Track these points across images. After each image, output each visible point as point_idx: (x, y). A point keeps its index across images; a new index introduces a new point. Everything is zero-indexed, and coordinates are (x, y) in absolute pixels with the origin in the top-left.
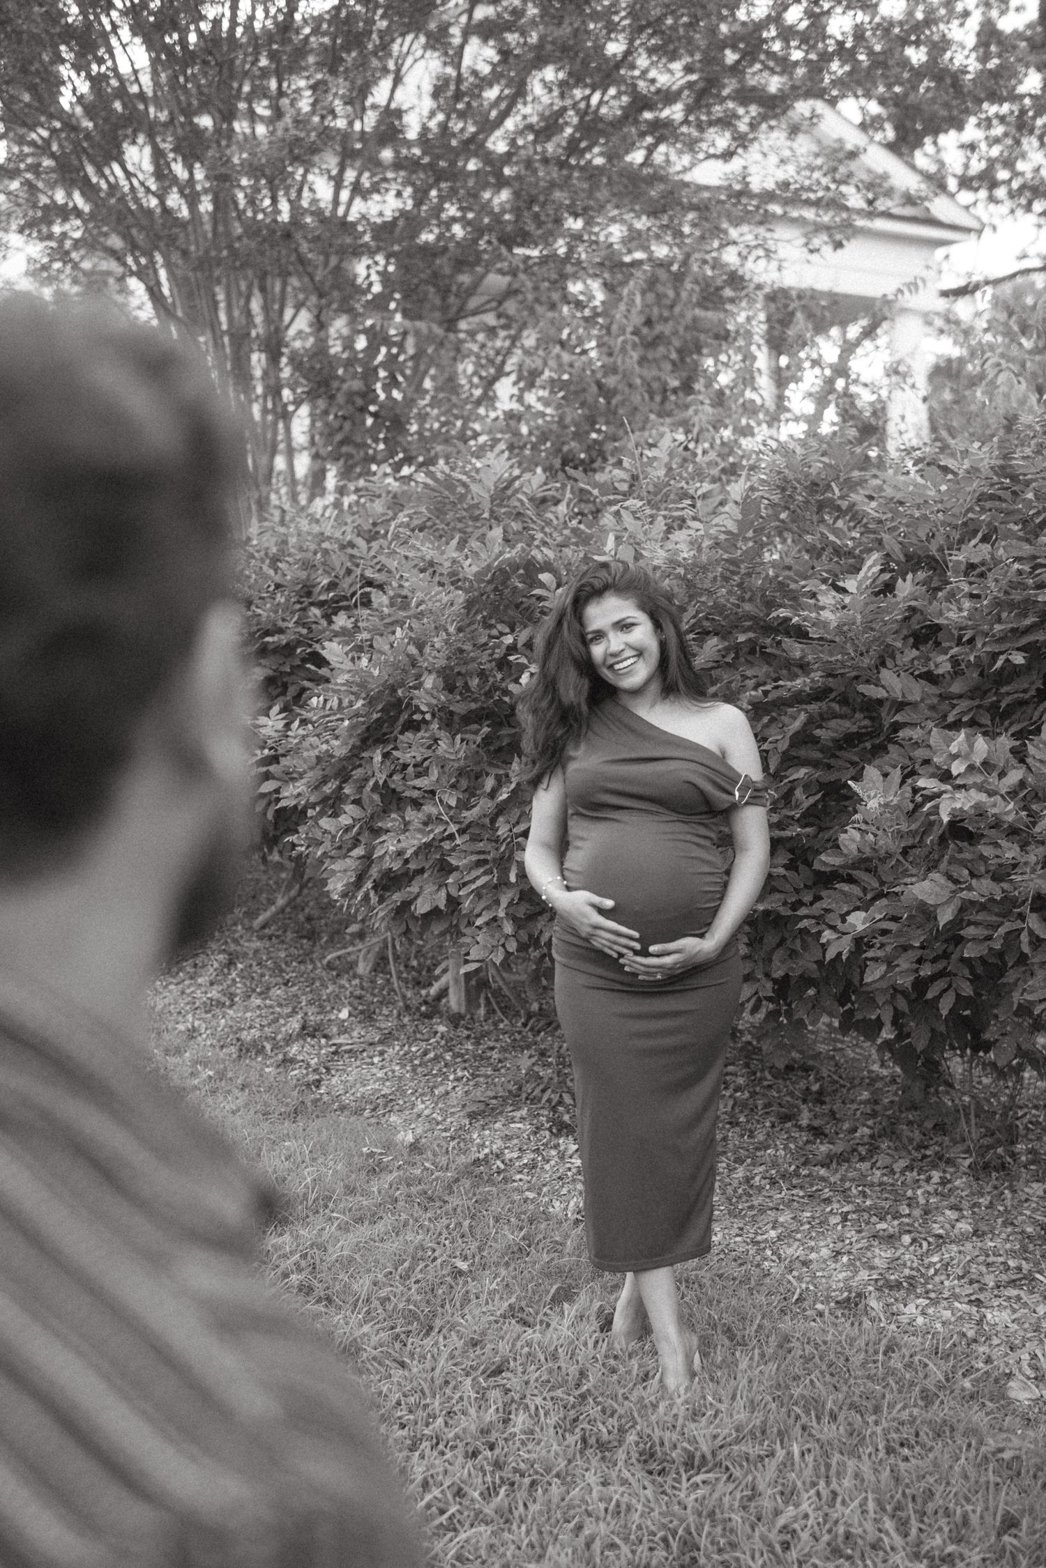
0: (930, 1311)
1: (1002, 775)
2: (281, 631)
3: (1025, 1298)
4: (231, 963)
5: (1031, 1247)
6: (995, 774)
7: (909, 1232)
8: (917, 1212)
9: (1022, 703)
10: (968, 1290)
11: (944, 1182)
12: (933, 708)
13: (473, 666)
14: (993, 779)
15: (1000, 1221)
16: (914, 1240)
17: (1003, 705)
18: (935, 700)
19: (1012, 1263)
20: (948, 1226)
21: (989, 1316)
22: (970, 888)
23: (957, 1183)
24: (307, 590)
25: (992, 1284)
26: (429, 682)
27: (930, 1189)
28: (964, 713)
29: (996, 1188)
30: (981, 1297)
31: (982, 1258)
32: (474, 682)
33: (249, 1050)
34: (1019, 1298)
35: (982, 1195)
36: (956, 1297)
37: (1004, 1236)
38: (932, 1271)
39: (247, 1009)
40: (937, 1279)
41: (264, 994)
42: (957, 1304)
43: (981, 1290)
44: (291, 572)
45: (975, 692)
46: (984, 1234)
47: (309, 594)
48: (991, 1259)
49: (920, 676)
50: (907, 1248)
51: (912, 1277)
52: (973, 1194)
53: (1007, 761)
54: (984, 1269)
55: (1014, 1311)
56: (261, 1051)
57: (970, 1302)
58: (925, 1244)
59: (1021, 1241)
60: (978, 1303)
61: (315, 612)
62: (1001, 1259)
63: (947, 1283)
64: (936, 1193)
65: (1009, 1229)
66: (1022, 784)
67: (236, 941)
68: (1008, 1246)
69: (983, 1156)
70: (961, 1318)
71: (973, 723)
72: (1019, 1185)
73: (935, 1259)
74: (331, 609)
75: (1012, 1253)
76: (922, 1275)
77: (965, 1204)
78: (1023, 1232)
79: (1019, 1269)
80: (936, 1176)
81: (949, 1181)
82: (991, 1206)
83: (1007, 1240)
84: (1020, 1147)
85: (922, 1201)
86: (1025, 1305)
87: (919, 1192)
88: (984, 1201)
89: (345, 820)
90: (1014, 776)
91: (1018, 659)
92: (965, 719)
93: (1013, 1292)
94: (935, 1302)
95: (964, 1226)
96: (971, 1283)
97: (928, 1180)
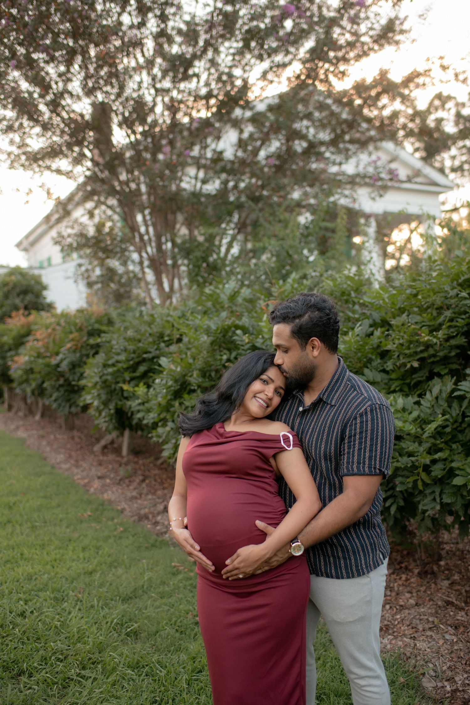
0: (394, 642)
1: (410, 413)
2: (150, 352)
3: (434, 637)
4: (143, 481)
5: (440, 611)
6: (407, 413)
7: (389, 603)
8: (393, 594)
9: (420, 382)
10: (411, 631)
11: (407, 580)
12: (386, 384)
13: (213, 367)
14: (406, 415)
15: (428, 598)
16: (391, 607)
17: (412, 383)
18: (387, 381)
19: (431, 619)
20: (406, 601)
21: (418, 645)
22: (398, 461)
23: (412, 580)
24: (161, 336)
25: (421, 629)
26: (195, 374)
27: (400, 583)
28: (397, 387)
29: (428, 582)
30: (416, 635)
31: (418, 617)
32: (213, 374)
33: (142, 518)
34: (431, 636)
35: (422, 586)
36: (404, 635)
37: (428, 606)
38: (396, 622)
39: (145, 500)
40: (398, 626)
41: (154, 494)
42: (405, 639)
43: (416, 632)
44: (155, 329)
45: (403, 377)
46: (420, 605)
47: (162, 337)
48: (422, 617)
49: (381, 371)
50: (387, 611)
51: (387, 625)
52: (418, 585)
53: (412, 407)
54: (418, 622)
55: (429, 642)
56: (147, 518)
57: (411, 638)
58: (395, 609)
59: (436, 609)
60: (414, 638)
61: (162, 345)
62: (426, 617)
63: (402, 628)
64: (403, 585)
65: (431, 603)
66: (419, 417)
67: (149, 471)
68: (430, 611)
69: (424, 568)
70: (406, 645)
71: (401, 390)
72: (439, 581)
73: (398, 617)
74: (169, 343)
75: (431, 615)
76: (392, 624)
77: (414, 591)
78: (437, 604)
79: (433, 622)
80: (404, 577)
81: (409, 580)
82: (425, 592)
83: (429, 608)
84: (442, 563)
85: (396, 589)
86: (434, 640)
87: (396, 584)
88: (423, 589)
89: (168, 429)
90: (415, 414)
91: (416, 364)
92: (397, 389)
93: (429, 633)
94: (396, 638)
95: (412, 602)
96: (413, 628)
97: (400, 578)
